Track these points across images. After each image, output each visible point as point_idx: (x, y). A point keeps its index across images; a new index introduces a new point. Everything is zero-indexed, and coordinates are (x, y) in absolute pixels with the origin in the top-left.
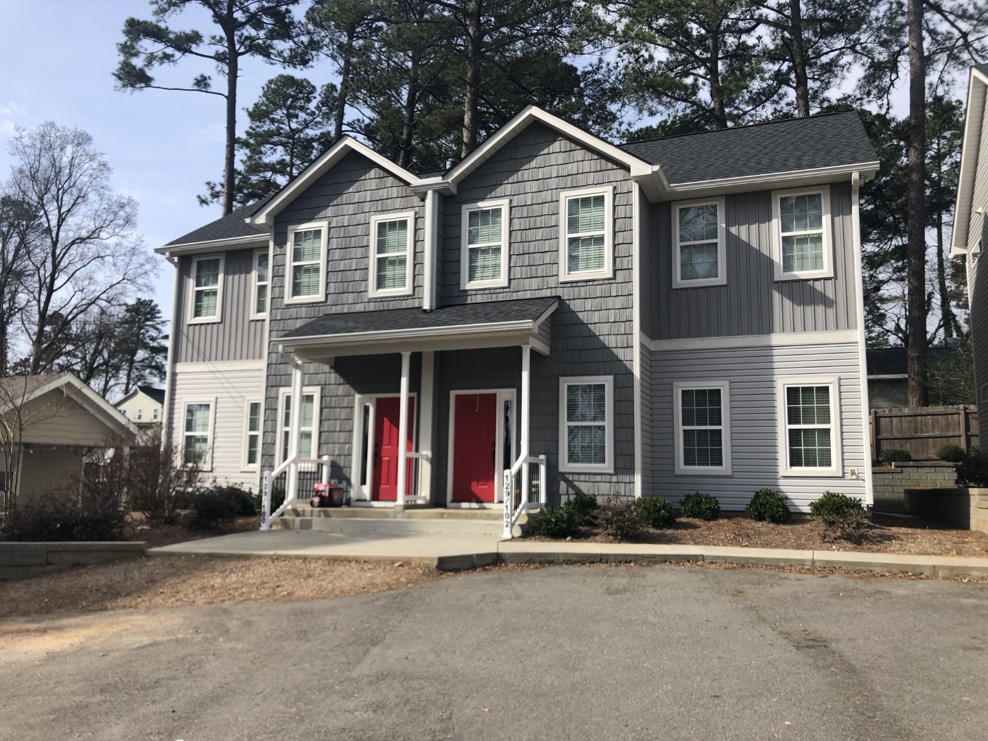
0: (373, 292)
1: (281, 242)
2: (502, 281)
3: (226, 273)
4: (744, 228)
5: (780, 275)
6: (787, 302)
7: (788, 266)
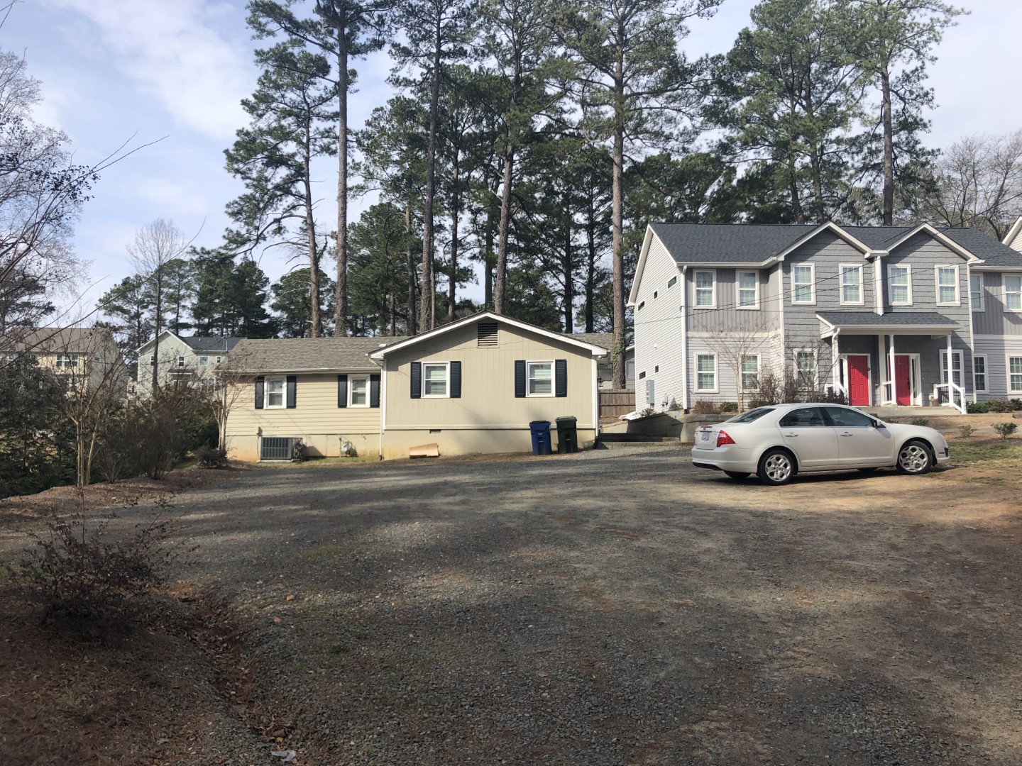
0: (842, 303)
1: (787, 270)
2: (909, 302)
3: (718, 281)
4: (991, 288)
5: (1005, 310)
6: (1009, 322)
7: (1008, 307)
